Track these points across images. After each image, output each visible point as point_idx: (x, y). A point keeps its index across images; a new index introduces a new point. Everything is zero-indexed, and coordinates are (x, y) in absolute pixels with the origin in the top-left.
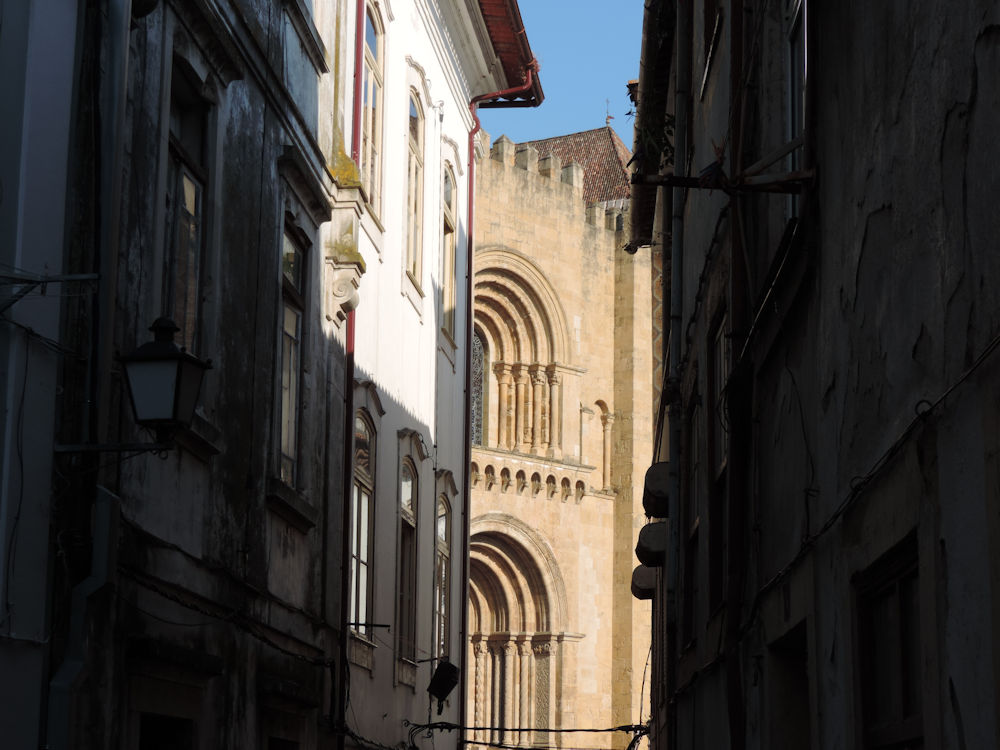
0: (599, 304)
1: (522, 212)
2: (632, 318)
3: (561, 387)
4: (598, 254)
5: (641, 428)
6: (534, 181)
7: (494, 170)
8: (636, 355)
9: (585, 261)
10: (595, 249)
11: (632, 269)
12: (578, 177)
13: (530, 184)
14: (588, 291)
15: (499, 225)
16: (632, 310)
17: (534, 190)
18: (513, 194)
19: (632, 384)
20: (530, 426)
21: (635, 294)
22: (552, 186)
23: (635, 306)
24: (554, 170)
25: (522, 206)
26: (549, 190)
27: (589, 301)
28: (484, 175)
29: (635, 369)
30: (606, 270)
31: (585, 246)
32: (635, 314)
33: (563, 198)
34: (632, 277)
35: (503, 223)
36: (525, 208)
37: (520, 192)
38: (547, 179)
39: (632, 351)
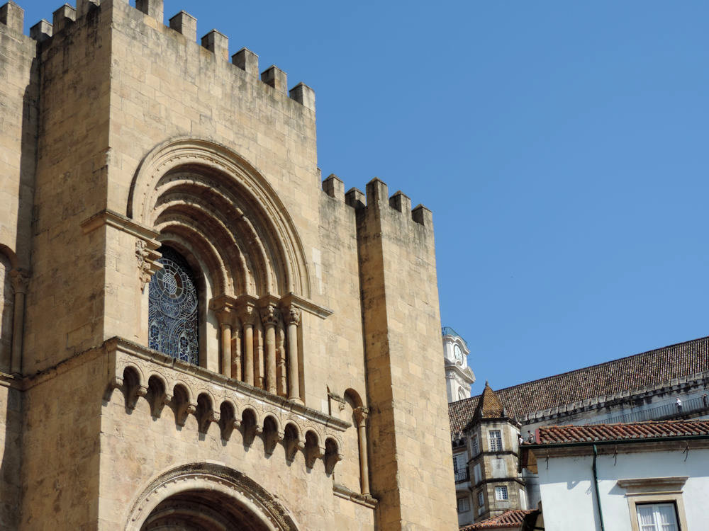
0: (343, 282)
1: (241, 114)
2: (383, 296)
3: (299, 327)
4: (339, 228)
5: (403, 421)
6: (255, 84)
7: (203, 58)
8: (391, 337)
9: (323, 232)
10: (335, 222)
11: (380, 243)
12: (309, 98)
13: (249, 86)
14: (330, 265)
15: (211, 119)
16: (383, 287)
17: (255, 94)
18: (229, 91)
19: (389, 369)
20: (262, 374)
21: (385, 271)
22: (277, 97)
23: (386, 283)
24: (280, 81)
25: (240, 107)
26: (273, 100)
27: (332, 276)
28: (189, 59)
29: (391, 352)
30: (349, 248)
31: (324, 216)
32: (388, 292)
33: (291, 114)
34: (381, 252)
35: (215, 118)
36: (244, 111)
37: (236, 91)
38: (270, 89)
39: (387, 332)
